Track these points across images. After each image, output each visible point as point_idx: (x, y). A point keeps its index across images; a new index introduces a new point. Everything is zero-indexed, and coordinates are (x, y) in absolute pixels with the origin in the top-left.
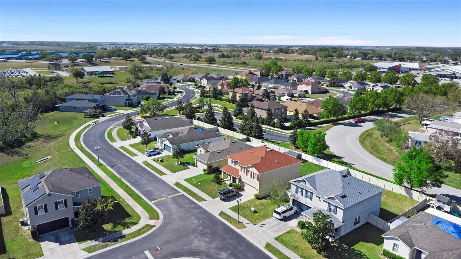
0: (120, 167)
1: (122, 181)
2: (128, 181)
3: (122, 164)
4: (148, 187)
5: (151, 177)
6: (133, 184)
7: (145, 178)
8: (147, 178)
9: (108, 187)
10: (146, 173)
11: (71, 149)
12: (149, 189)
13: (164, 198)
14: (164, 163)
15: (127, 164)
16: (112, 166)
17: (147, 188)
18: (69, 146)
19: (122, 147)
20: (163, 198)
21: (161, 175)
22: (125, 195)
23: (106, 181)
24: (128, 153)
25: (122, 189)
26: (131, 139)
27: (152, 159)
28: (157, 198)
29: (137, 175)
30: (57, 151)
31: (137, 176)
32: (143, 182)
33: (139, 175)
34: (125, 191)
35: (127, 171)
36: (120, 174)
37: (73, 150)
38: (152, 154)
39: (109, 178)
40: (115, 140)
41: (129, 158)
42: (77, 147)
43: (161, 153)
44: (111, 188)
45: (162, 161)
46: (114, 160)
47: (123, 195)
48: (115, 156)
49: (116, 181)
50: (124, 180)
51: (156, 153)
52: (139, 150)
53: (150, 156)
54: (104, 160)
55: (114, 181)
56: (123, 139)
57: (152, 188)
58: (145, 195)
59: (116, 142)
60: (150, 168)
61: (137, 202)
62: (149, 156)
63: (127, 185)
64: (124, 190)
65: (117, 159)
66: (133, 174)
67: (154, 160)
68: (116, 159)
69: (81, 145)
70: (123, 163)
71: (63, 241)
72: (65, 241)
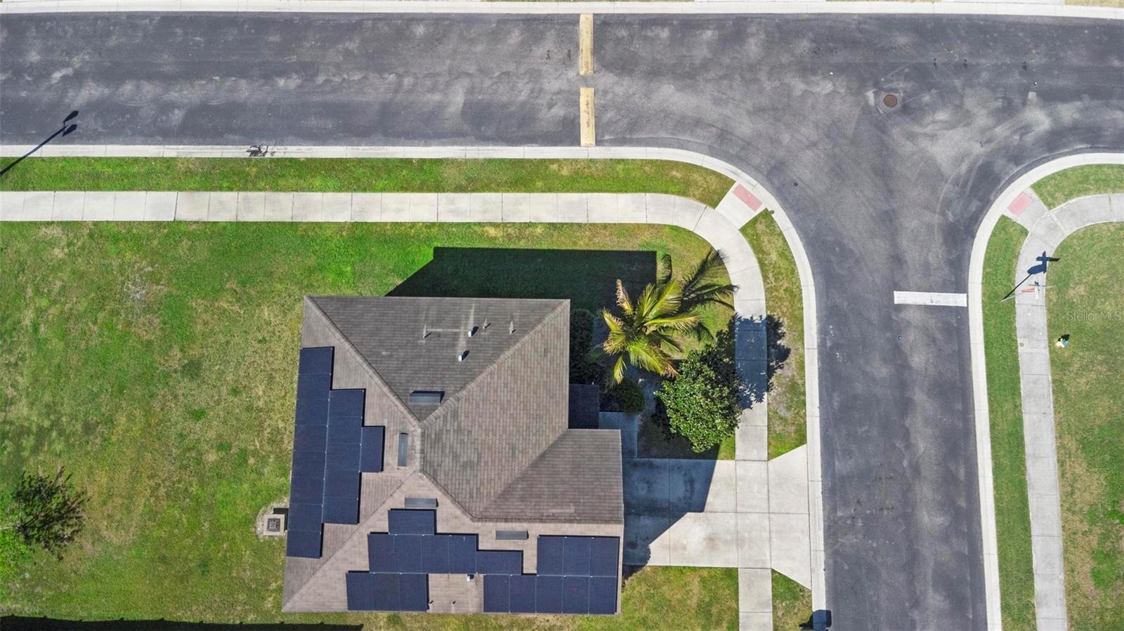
4: (436, 97)
17: (442, 104)
71: (685, 498)
72: (687, 491)
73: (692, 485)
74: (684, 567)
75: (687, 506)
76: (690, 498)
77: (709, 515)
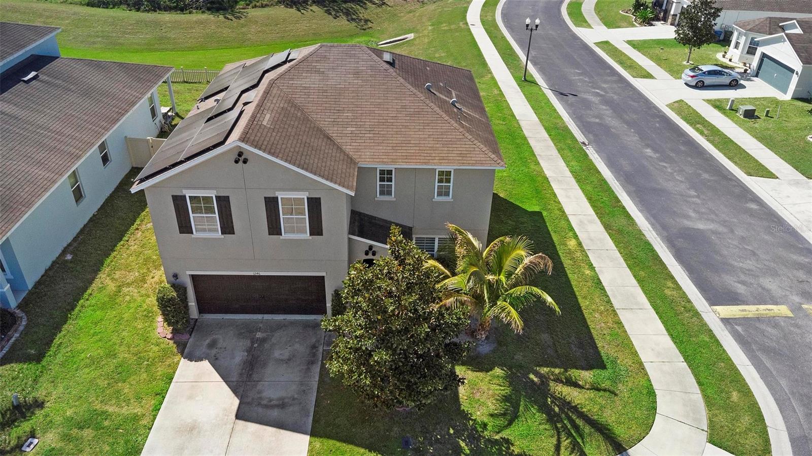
0: (587, 104)
1: (586, 155)
2: (611, 164)
3: (598, 94)
4: (692, 214)
5: (706, 171)
6: (627, 179)
7: (681, 171)
8: (689, 170)
9: (532, 166)
10: (683, 148)
11: (467, 24)
12: (701, 226)
13: (783, 310)
14: (758, 125)
15: (616, 97)
16: (562, 94)
17: (687, 217)
18: (464, 18)
19: (605, 45)
20: (776, 303)
21: (750, 174)
22: (591, 222)
23: (532, 143)
24: (621, 63)
25: (583, 191)
26: (633, 26)
27: (709, 101)
28: (741, 289)
29: (648, 146)
30: (432, 25)
31: (649, 152)
32: (669, 186)
33: (655, 150)
34: (593, 206)
35: (613, 122)
36: (585, 127)
37: (471, 27)
38: (708, 80)
39: (545, 135)
40: (587, 22)
41: (622, 79)
42: (483, 22)
43: (743, 87)
44: (541, 173)
45: (749, 114)
46: (574, 75)
47: (581, 223)
48: (578, 66)
49: (566, 152)
50: (596, 155)
51: (726, 80)
52: (659, 61)
53: (700, 86)
54: (542, 70)
55: (560, 150)
56: (610, 23)
57: (712, 226)
58: (679, 256)
59: (589, 26)
60: (702, 133)
61: (641, 281)
62: (696, 87)
63: (604, 180)
64: (590, 199)
65: (584, 73)
66: (631, 139)
67: (717, 105)
68: (579, 74)
69: (495, 20)
70: (602, 93)
71: (261, 398)
72: (271, 401)
73: (277, 406)
74: (164, 397)
75: (249, 400)
76: (259, 404)
77: (230, 427)
